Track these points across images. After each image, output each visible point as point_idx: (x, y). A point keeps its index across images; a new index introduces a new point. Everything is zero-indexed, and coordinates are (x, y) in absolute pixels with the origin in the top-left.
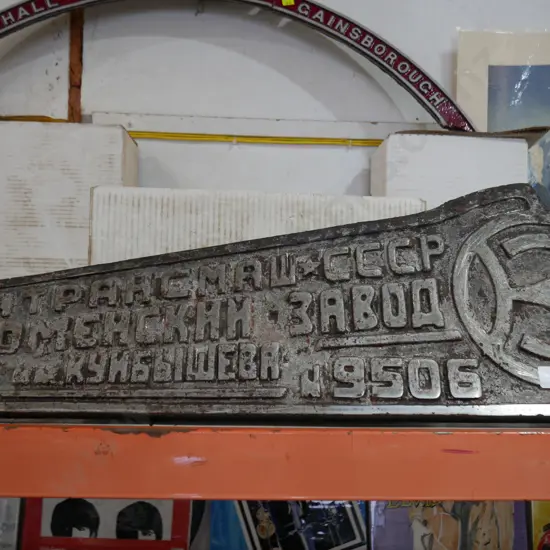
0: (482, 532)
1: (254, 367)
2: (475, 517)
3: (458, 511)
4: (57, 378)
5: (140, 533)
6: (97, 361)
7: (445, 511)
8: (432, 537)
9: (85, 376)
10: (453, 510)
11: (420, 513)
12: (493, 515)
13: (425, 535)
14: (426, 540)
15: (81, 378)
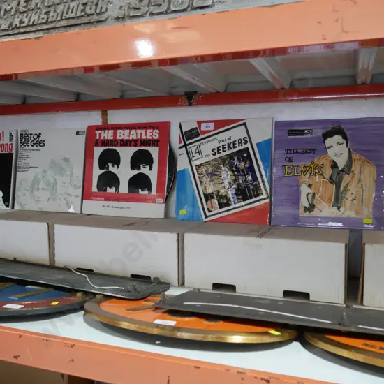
0: (351, 192)
1: (94, 8)
2: (346, 182)
3: (334, 178)
4: (9, 27)
5: (140, 190)
6: (26, 17)
7: (324, 178)
8: (314, 194)
9: (20, 24)
10: (331, 178)
11: (307, 180)
12: (360, 180)
13: (309, 193)
14: (310, 196)
15: (18, 25)
